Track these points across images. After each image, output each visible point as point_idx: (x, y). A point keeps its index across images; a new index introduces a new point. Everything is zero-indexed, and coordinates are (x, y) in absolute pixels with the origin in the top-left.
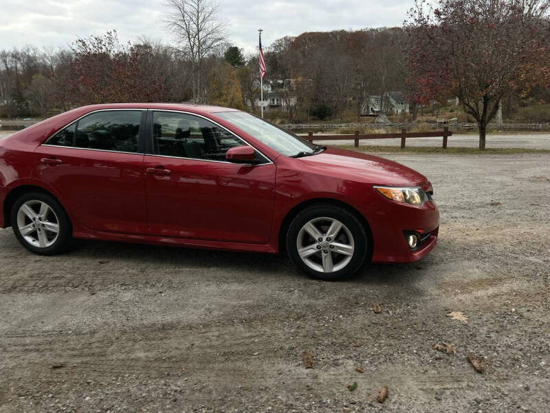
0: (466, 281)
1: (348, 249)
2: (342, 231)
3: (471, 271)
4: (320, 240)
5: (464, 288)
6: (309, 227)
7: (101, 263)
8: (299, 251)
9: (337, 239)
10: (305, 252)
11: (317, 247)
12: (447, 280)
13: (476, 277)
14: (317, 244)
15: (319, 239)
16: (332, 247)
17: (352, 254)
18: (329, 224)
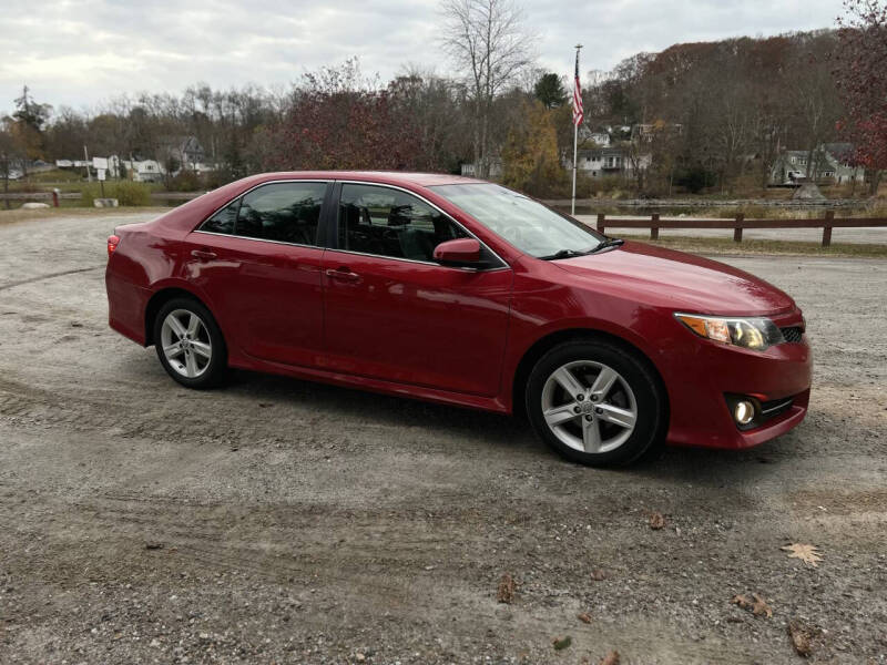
0: (847, 492)
1: (625, 416)
2: (617, 386)
3: (864, 475)
4: (580, 397)
5: (838, 504)
6: (563, 376)
7: (262, 406)
8: (545, 413)
9: (609, 399)
10: (555, 416)
11: (575, 409)
12: (811, 486)
13: (870, 487)
14: (575, 405)
15: (578, 397)
16: (598, 410)
17: (633, 427)
18: (597, 372)
